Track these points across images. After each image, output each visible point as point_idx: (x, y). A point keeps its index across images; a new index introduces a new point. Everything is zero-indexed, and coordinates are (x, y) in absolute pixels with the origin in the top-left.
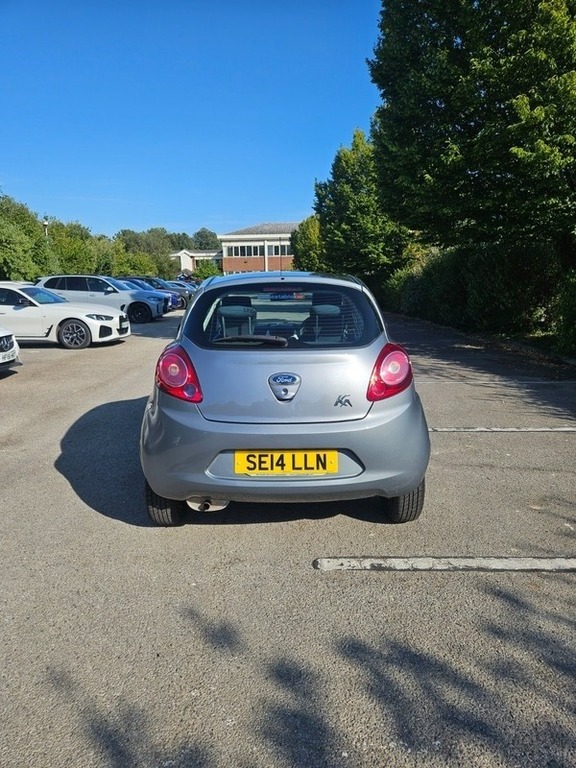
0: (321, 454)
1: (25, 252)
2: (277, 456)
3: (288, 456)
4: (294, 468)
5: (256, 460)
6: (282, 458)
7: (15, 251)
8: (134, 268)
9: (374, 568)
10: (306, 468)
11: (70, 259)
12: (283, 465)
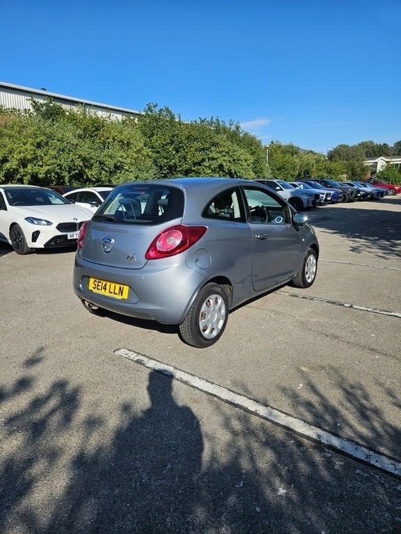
0: (122, 286)
1: (249, 165)
2: (104, 283)
3: (108, 284)
4: (110, 292)
5: (96, 284)
6: (105, 285)
7: (241, 165)
8: (329, 173)
9: (138, 362)
10: (115, 293)
11: (279, 169)
12: (105, 289)
